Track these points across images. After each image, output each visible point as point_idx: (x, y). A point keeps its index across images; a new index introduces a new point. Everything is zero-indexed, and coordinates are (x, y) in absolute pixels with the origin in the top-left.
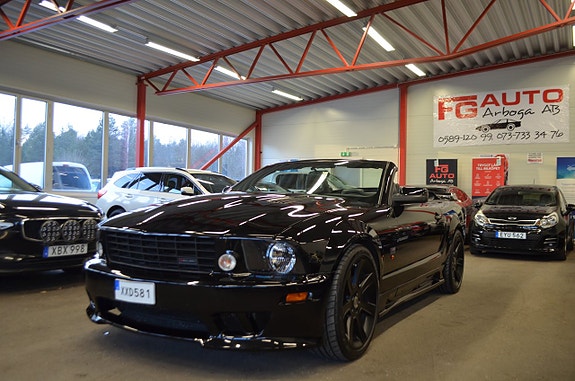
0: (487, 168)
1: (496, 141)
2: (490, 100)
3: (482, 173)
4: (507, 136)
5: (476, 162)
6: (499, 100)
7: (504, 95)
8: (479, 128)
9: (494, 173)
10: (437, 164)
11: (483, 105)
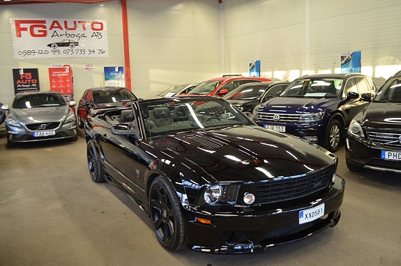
0: (60, 74)
1: (62, 55)
2: (56, 25)
3: (56, 78)
4: (70, 52)
5: (51, 70)
6: (63, 25)
7: (66, 22)
8: (50, 45)
9: (64, 78)
10: (22, 72)
11: (51, 29)
